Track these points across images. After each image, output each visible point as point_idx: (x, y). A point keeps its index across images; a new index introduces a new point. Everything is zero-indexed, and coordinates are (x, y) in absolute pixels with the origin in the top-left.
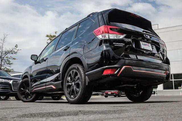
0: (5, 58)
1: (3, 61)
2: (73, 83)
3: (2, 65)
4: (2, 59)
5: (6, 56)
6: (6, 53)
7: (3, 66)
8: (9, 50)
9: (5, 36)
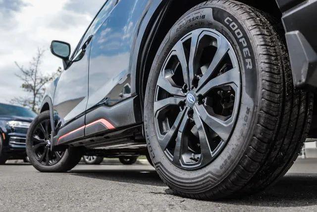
0: (41, 91)
1: (38, 95)
2: (190, 97)
3: (35, 102)
4: (36, 92)
5: (43, 87)
6: (43, 82)
7: (37, 104)
8: (47, 76)
9: (41, 53)
